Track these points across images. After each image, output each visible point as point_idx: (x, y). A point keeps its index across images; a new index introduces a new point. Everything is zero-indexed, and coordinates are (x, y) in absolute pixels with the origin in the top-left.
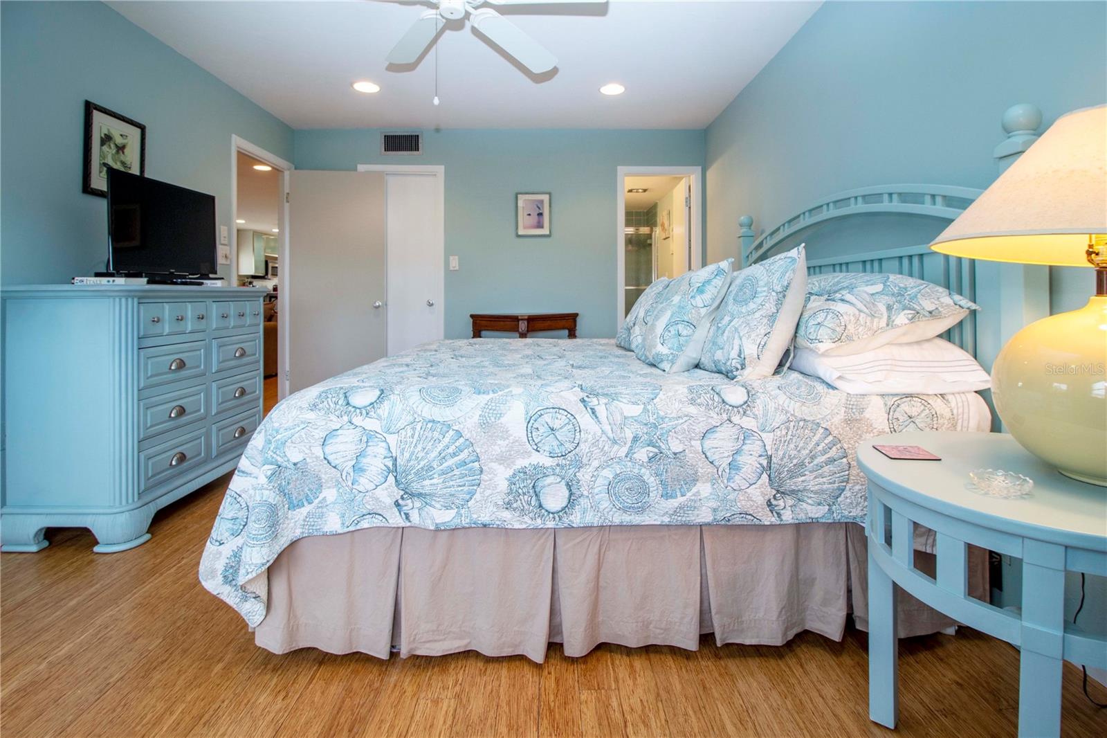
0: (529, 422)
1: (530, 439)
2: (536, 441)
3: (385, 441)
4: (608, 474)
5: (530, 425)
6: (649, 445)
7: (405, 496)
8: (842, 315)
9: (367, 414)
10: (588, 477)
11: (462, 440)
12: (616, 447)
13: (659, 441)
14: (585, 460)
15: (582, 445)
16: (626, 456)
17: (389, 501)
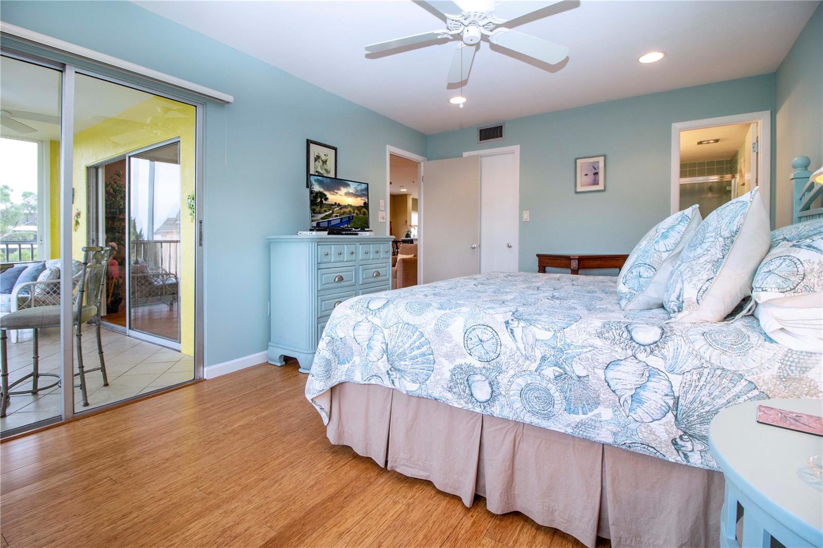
0: (465, 333)
1: (466, 345)
2: (470, 347)
3: (383, 332)
4: (521, 382)
5: (466, 335)
6: (555, 366)
7: (392, 369)
8: (801, 263)
9: (375, 314)
10: (505, 381)
11: (423, 339)
12: (528, 362)
13: (564, 363)
14: (504, 368)
15: (502, 356)
16: (536, 371)
17: (384, 370)
